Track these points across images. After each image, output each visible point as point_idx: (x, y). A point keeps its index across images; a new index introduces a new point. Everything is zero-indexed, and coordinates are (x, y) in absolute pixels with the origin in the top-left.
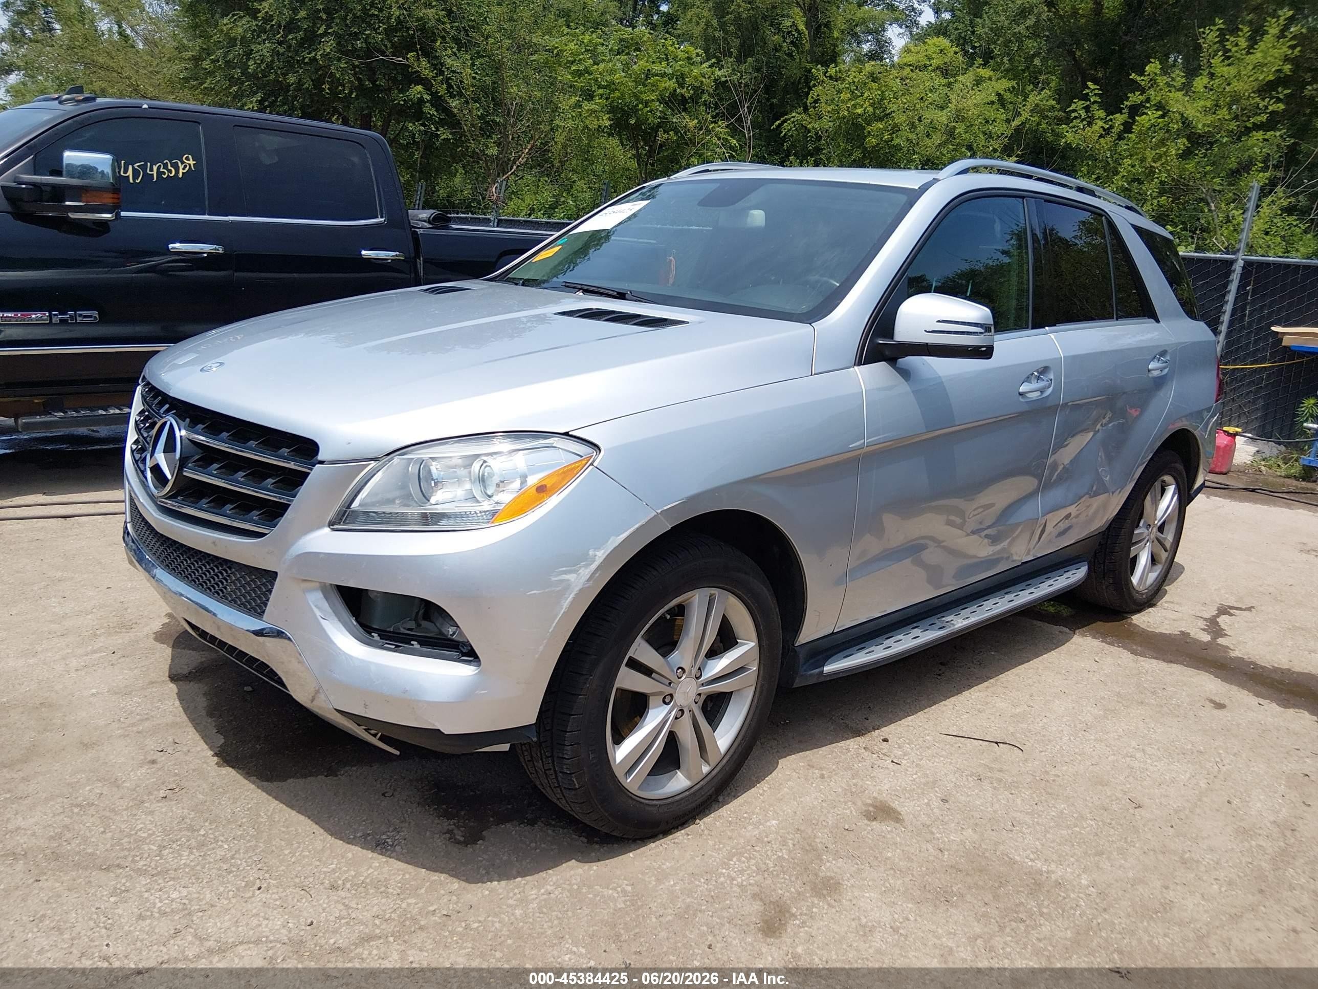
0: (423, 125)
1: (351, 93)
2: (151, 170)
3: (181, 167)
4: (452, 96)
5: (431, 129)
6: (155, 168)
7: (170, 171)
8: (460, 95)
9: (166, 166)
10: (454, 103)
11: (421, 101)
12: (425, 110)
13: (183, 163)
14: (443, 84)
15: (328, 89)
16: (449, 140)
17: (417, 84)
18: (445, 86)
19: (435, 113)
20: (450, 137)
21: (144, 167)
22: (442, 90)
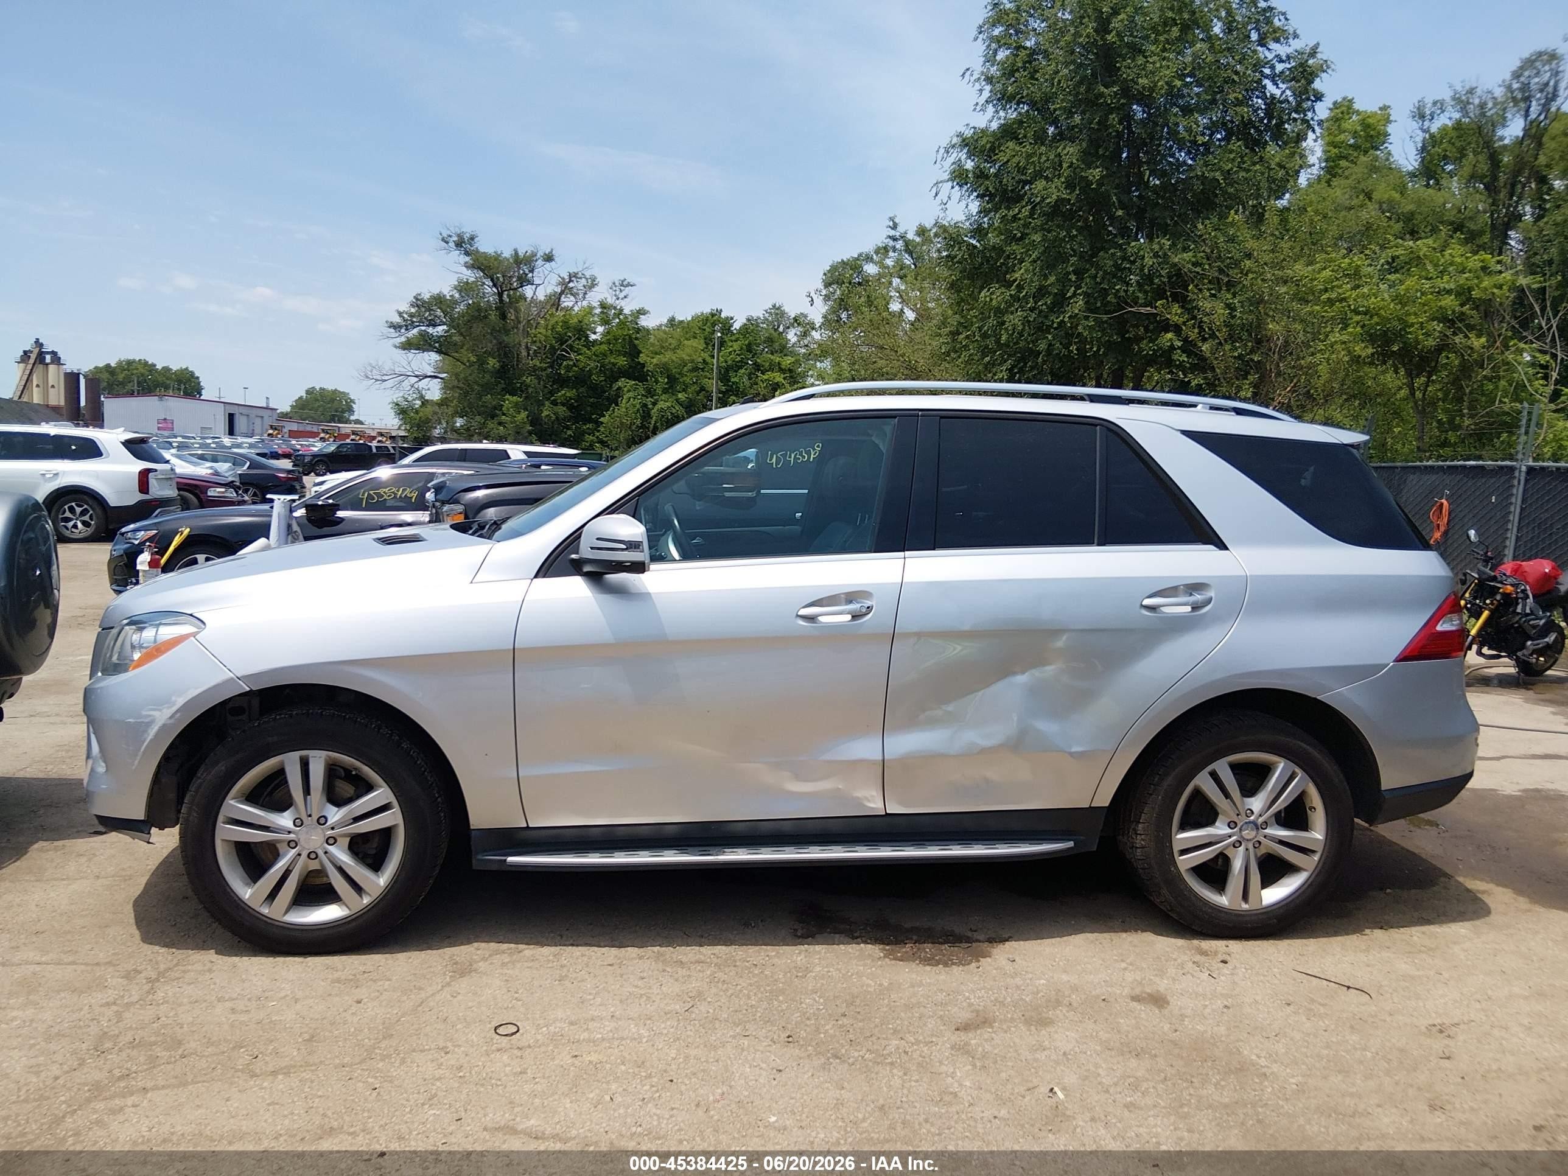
0: (1171, 372)
1: (1099, 350)
2: (790, 457)
3: (813, 453)
4: (1204, 340)
5: (1179, 376)
6: (793, 456)
7: (804, 457)
8: (1213, 336)
9: (801, 454)
10: (1205, 347)
11: (1172, 348)
12: (1175, 357)
13: (814, 449)
14: (1194, 328)
15: (1076, 349)
16: (1201, 385)
17: (1167, 331)
18: (1196, 331)
19: (1186, 359)
20: (1202, 382)
21: (784, 456)
22: (1193, 334)
